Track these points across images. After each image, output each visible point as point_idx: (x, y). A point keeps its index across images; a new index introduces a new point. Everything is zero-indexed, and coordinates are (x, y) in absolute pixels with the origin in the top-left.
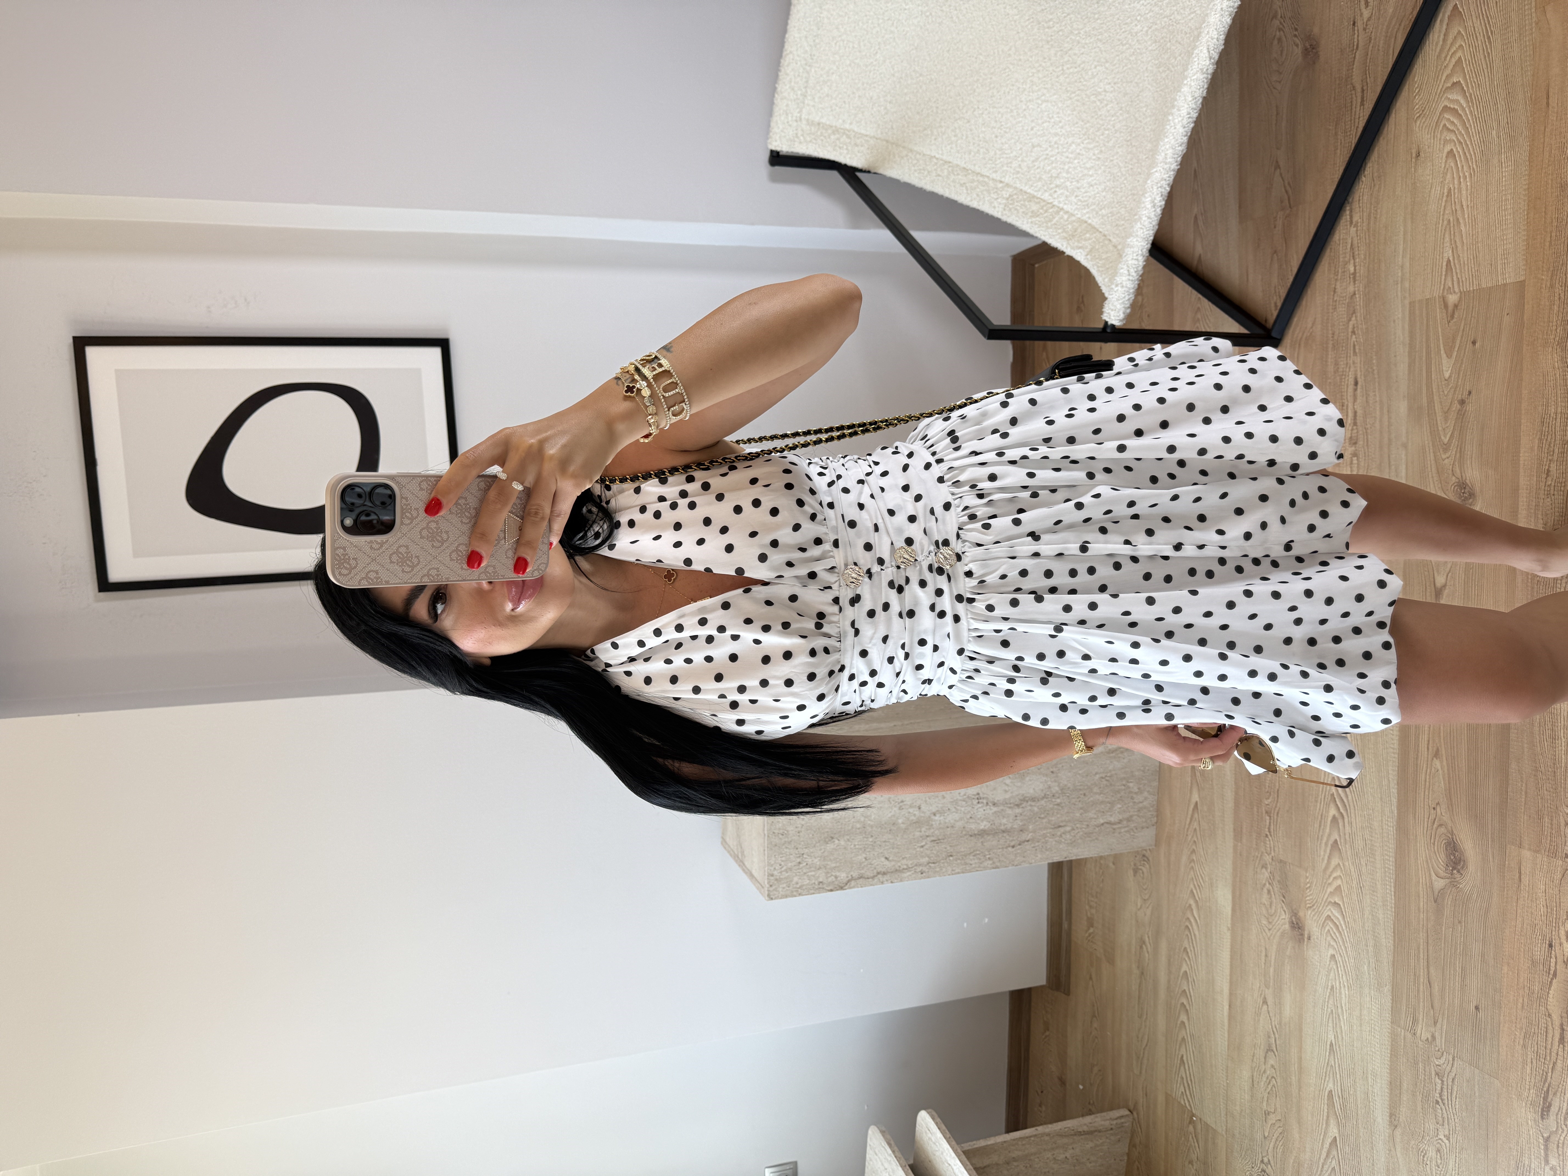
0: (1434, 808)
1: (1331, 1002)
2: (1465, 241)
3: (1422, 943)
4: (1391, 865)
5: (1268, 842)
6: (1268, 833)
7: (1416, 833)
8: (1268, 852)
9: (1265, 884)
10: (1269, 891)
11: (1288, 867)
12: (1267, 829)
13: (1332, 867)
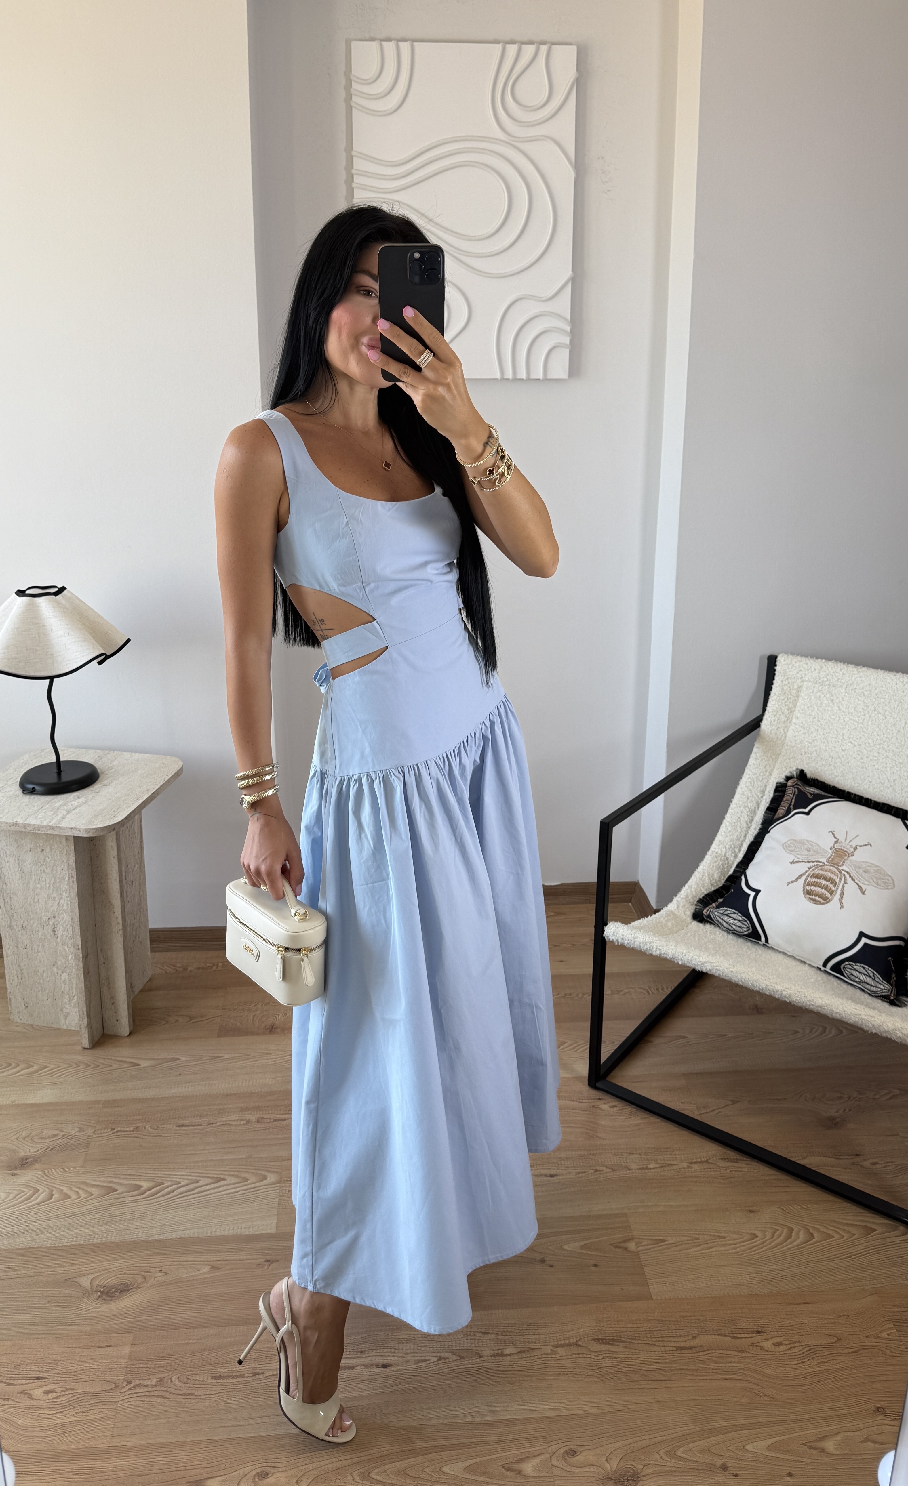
0: (161, 1271)
2: (682, 1252)
3: (23, 1272)
4: (98, 1240)
5: (106, 1131)
6: (115, 1130)
7: (134, 1258)
8: (96, 1132)
9: (63, 1131)
10: (56, 1135)
11: (83, 1150)
12: (119, 1129)
13: (89, 1189)
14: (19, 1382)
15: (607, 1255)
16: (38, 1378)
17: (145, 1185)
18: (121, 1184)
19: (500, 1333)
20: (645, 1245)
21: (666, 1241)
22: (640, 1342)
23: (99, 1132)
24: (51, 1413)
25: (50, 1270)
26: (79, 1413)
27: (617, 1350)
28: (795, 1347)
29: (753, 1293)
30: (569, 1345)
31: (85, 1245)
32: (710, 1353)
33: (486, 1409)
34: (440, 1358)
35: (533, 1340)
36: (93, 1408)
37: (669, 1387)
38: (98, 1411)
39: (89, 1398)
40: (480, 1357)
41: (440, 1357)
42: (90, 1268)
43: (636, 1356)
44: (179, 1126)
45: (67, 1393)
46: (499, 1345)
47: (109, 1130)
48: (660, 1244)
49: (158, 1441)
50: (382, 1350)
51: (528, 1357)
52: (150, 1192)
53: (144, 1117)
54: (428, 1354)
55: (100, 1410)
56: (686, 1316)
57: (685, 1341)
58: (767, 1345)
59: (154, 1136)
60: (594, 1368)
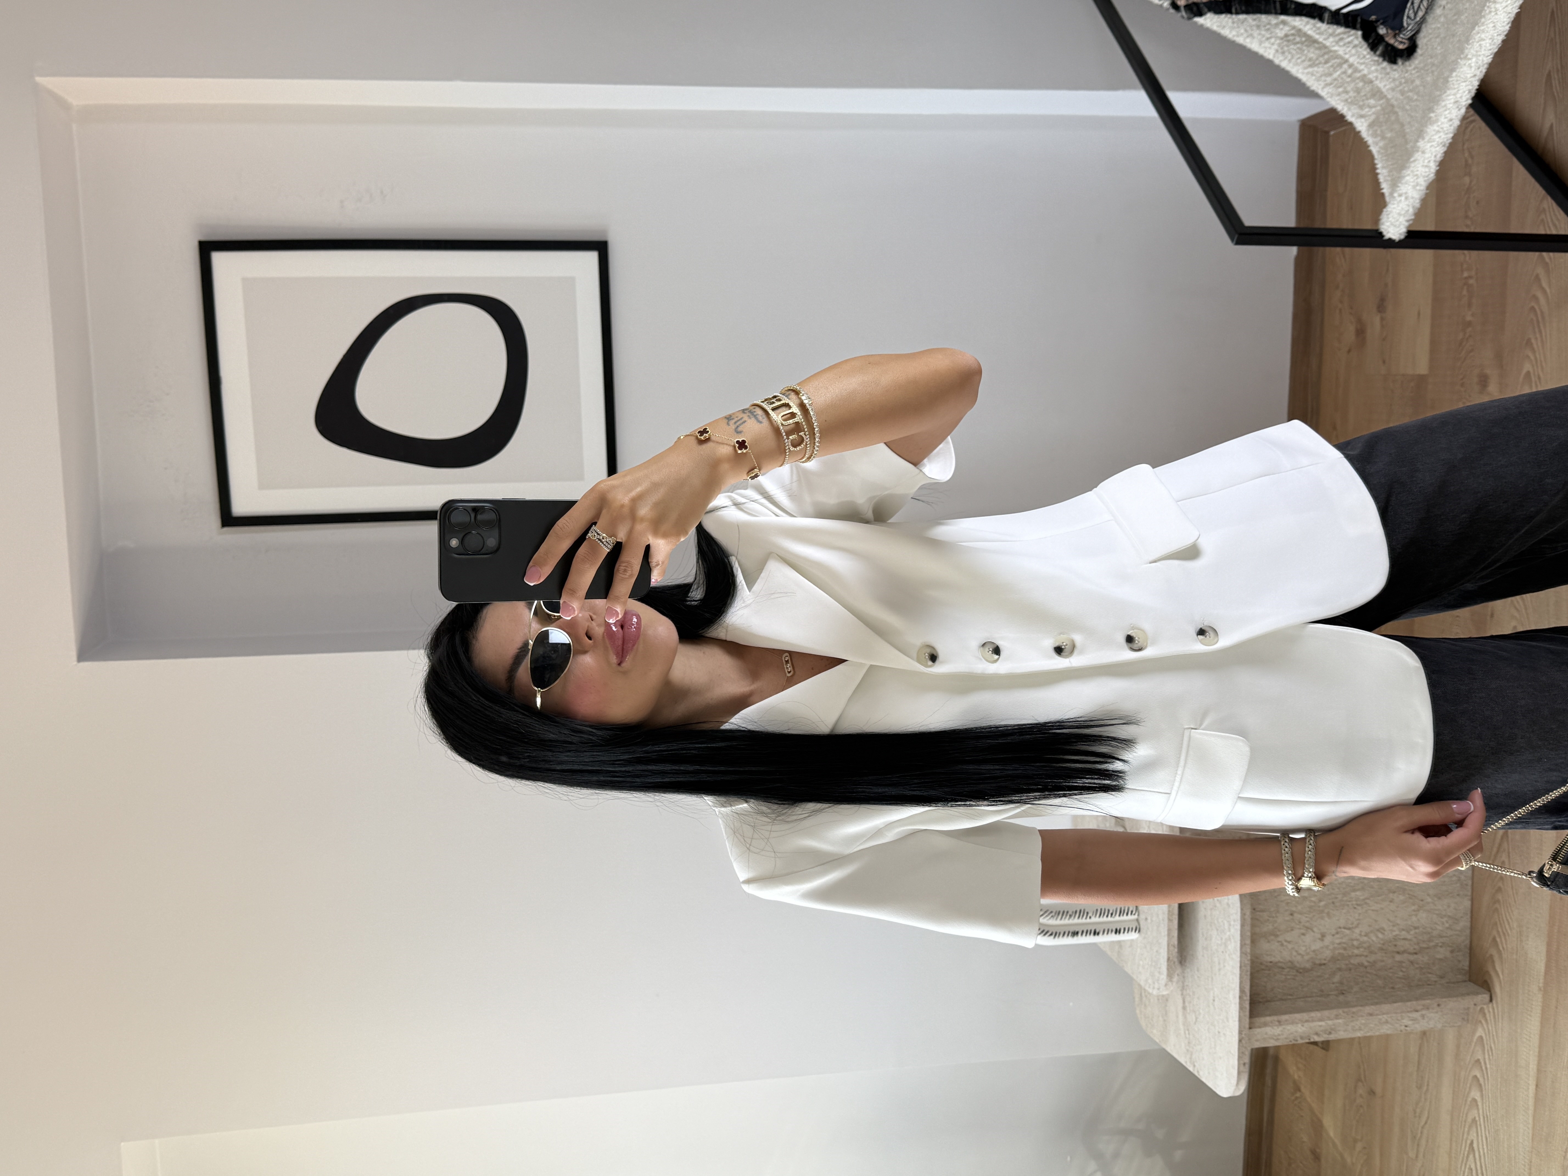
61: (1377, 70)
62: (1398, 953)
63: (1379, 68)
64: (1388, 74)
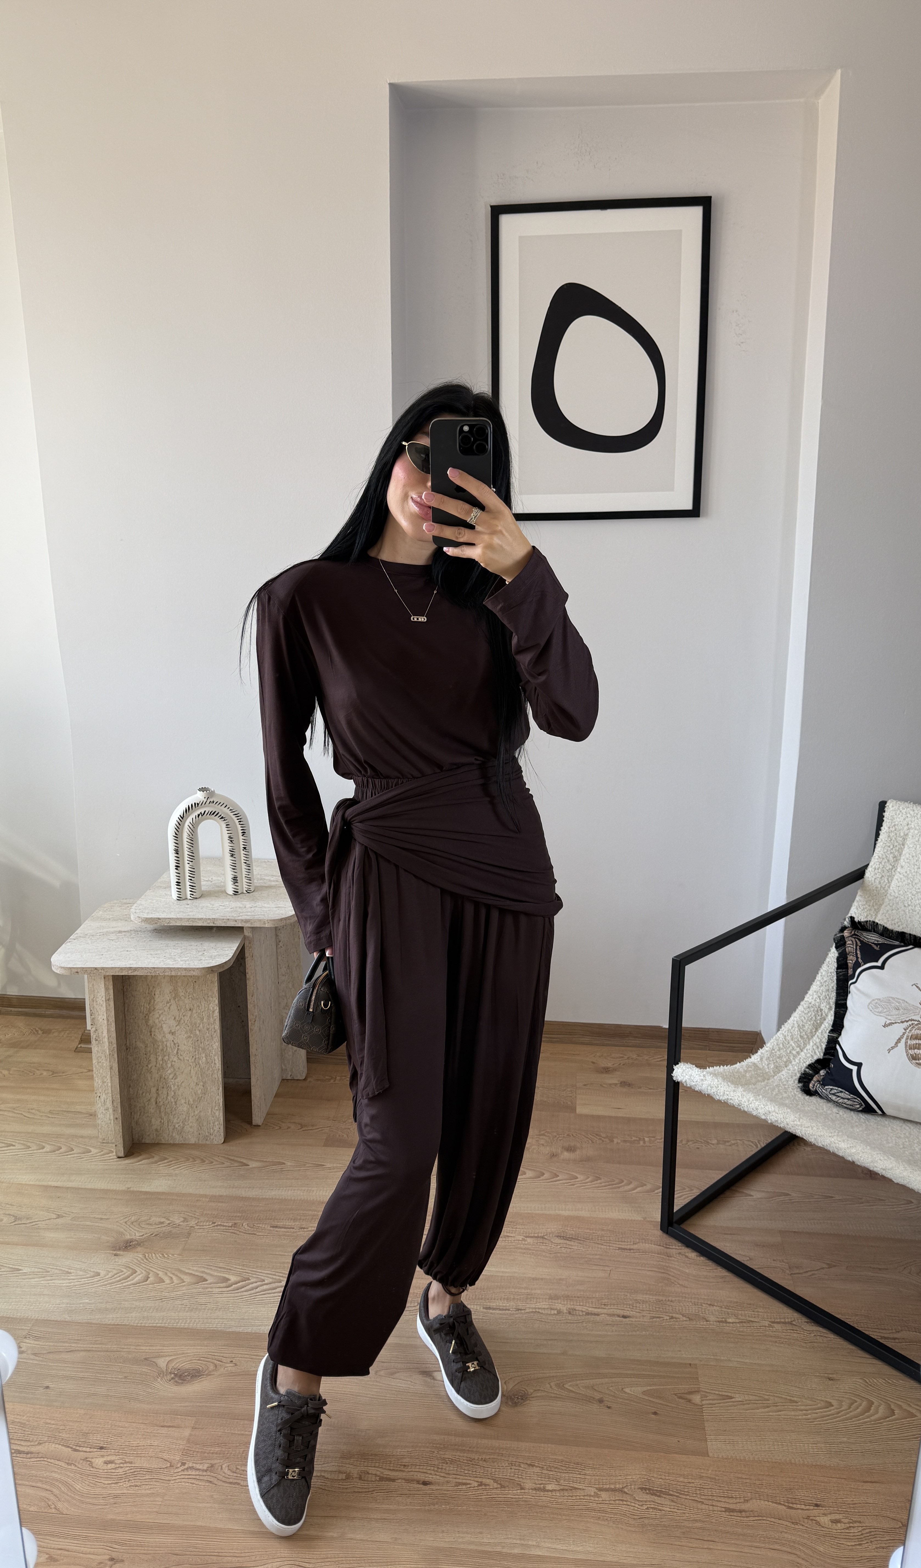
0: (232, 1361)
1: (56, 1271)
2: (748, 1411)
3: (107, 1346)
4: (181, 1325)
5: (207, 1224)
6: (216, 1224)
7: (210, 1346)
8: (199, 1224)
9: (169, 1220)
10: (162, 1223)
11: (184, 1239)
12: (219, 1223)
13: (182, 1276)
14: (84, 1449)
15: (669, 1404)
16: (102, 1448)
17: (233, 1278)
18: (211, 1275)
19: (545, 1467)
20: (710, 1400)
21: (734, 1398)
22: (688, 1497)
23: (201, 1224)
24: (106, 1482)
25: (132, 1347)
26: (132, 1486)
27: (663, 1503)
28: (853, 1527)
29: (818, 1464)
30: (614, 1490)
31: (170, 1328)
32: (760, 1520)
33: (518, 1542)
34: (481, 1484)
35: (579, 1479)
36: (147, 1483)
37: (710, 1549)
38: (150, 1487)
39: (144, 1473)
40: (522, 1489)
41: (481, 1482)
42: (169, 1350)
43: (682, 1511)
44: (273, 1227)
45: (125, 1465)
46: (543, 1479)
47: (211, 1223)
48: (727, 1400)
49: (199, 1524)
50: (425, 1467)
51: (569, 1496)
52: (236, 1285)
53: (244, 1214)
54: (469, 1478)
55: (152, 1486)
56: (741, 1478)
57: (736, 1503)
58: (825, 1520)
59: (249, 1234)
60: (635, 1517)
61: (795, 1070)
62: (158, 1090)
63: (796, 1071)
64: (792, 1077)
